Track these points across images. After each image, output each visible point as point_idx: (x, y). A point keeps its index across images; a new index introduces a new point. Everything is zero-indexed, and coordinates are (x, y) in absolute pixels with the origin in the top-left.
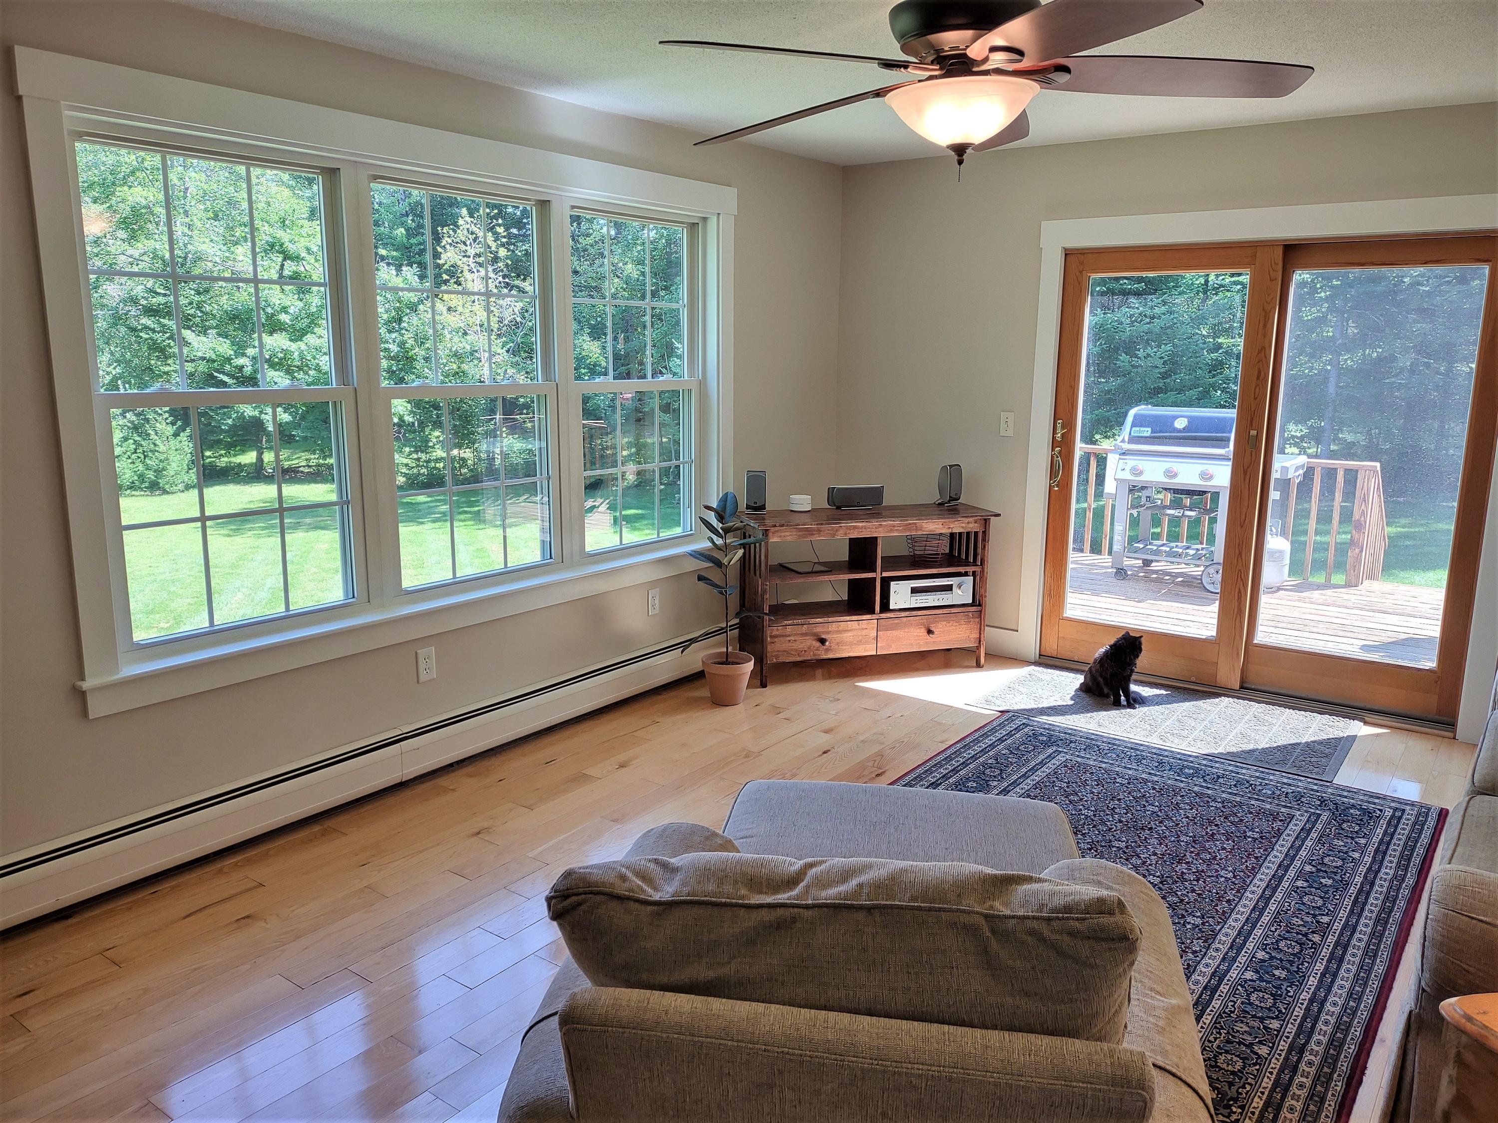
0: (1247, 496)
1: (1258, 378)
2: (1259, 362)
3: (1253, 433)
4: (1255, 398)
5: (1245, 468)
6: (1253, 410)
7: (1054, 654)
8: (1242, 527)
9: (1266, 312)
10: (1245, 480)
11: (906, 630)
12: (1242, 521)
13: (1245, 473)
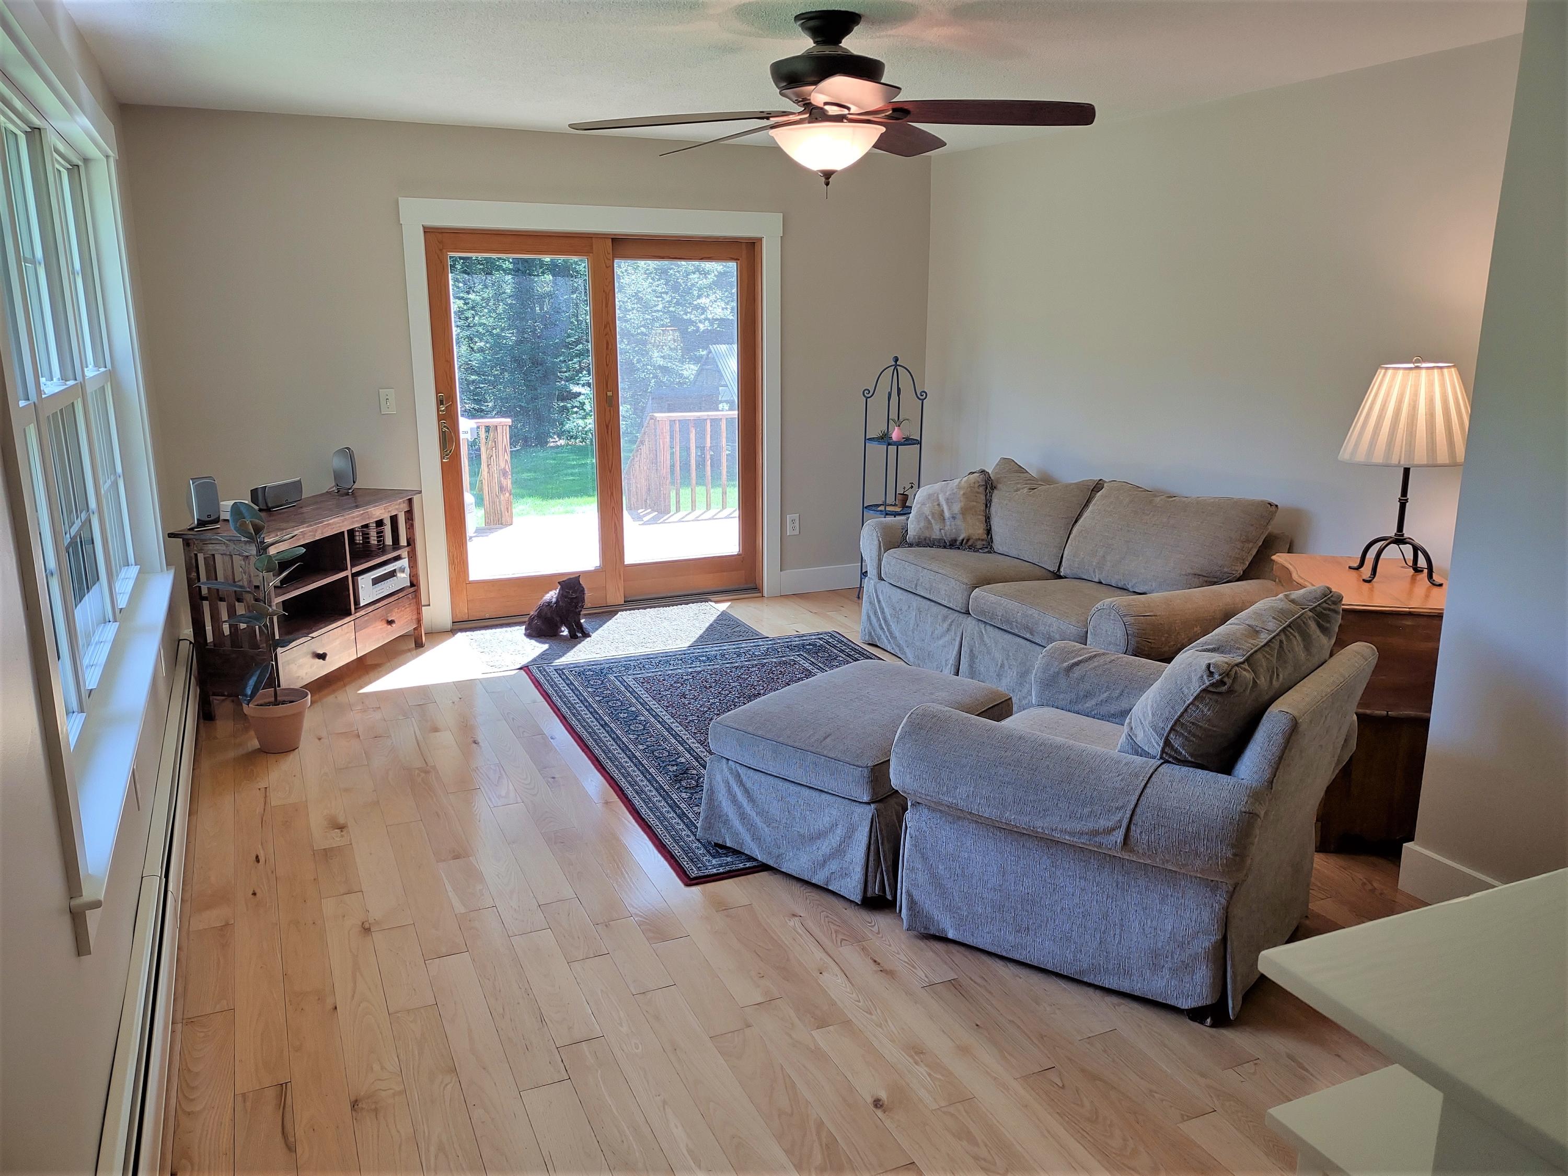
0: (611, 446)
1: (607, 348)
2: (606, 335)
3: (610, 394)
4: (607, 365)
5: (607, 422)
6: (606, 374)
7: (466, 618)
8: (610, 472)
9: (606, 293)
10: (608, 432)
11: (374, 626)
12: (610, 466)
13: (607, 427)
